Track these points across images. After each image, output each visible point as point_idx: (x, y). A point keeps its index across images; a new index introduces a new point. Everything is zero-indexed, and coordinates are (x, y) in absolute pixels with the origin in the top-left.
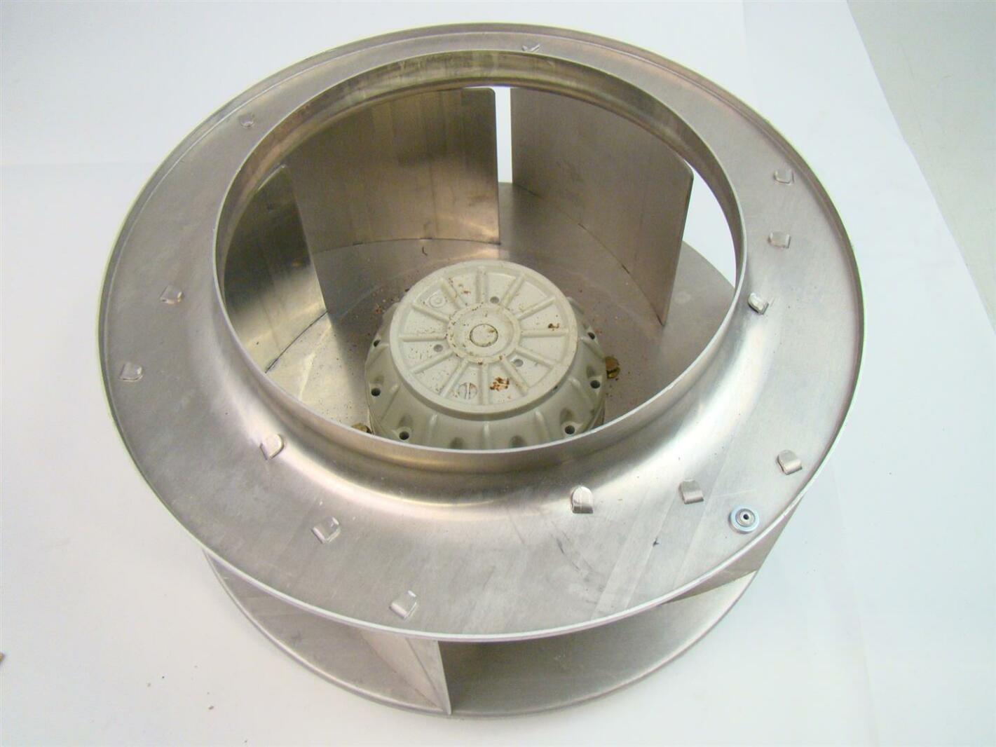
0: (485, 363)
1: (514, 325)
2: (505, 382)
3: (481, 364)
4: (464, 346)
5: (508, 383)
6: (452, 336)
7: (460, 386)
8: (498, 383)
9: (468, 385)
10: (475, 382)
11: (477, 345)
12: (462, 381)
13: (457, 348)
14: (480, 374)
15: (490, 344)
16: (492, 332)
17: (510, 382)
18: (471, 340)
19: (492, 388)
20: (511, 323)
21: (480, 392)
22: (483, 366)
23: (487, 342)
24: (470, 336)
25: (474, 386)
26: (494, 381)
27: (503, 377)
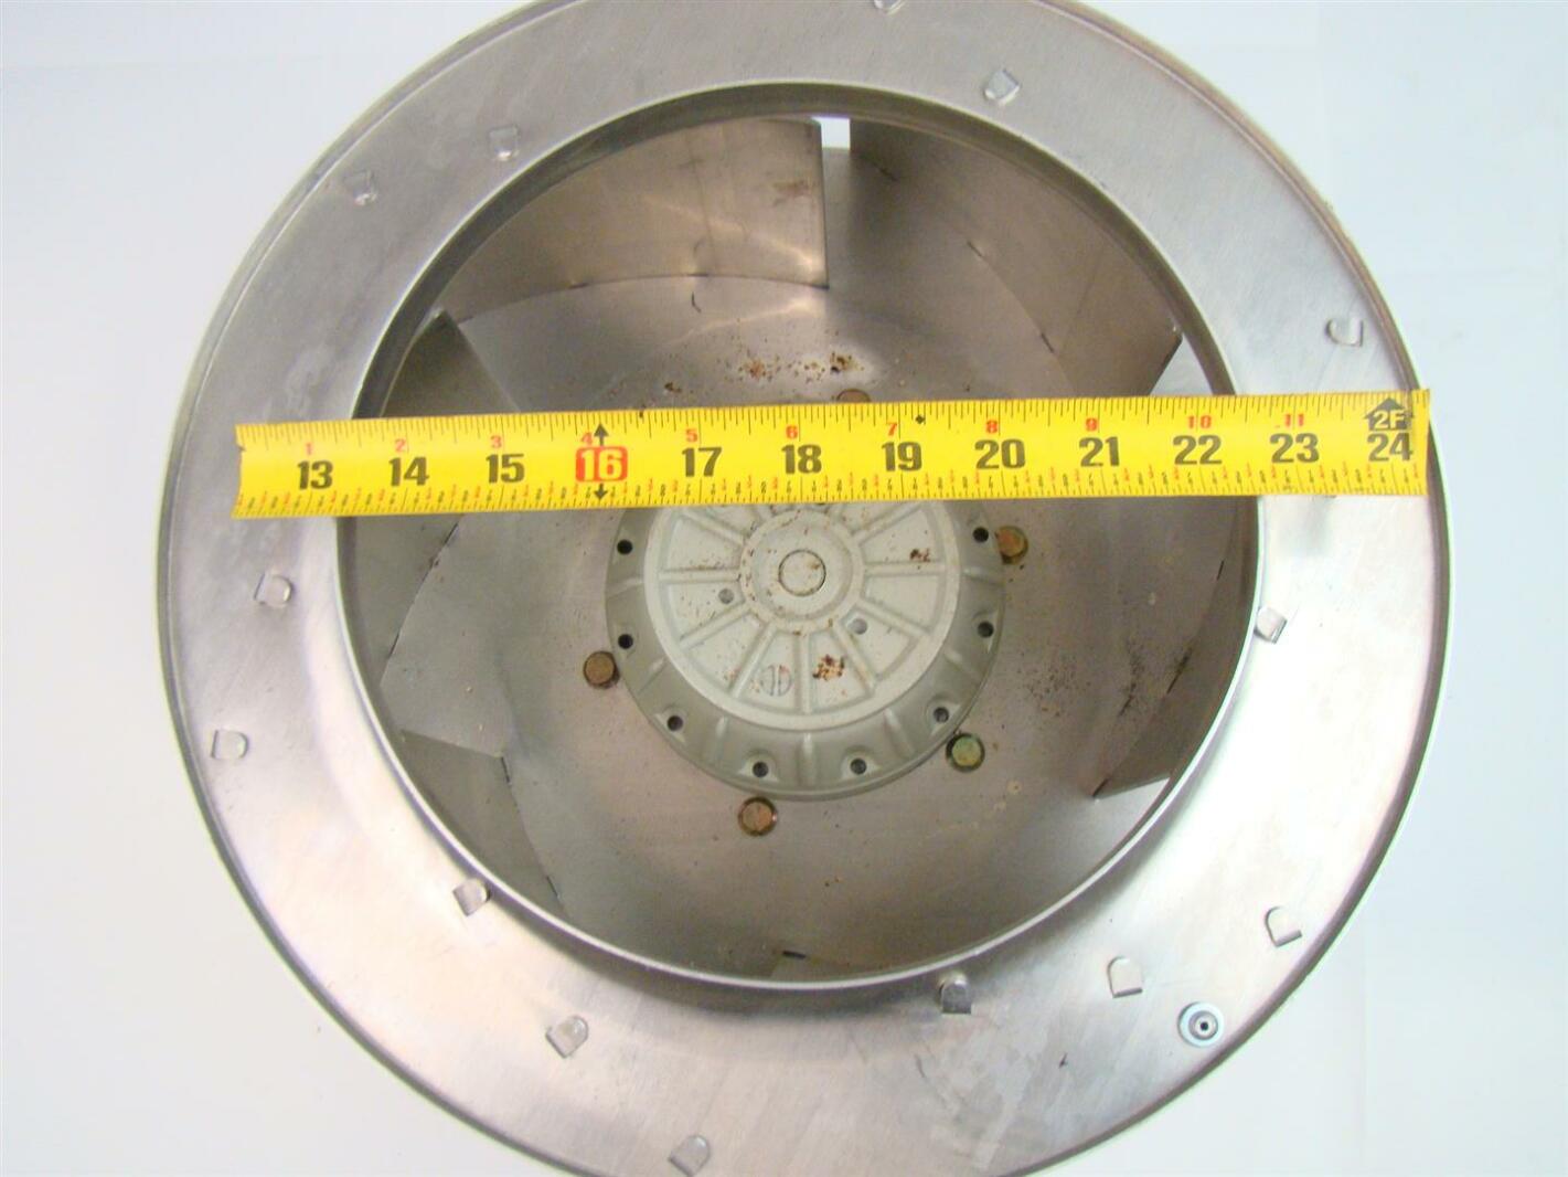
0: (803, 633)
1: (854, 557)
2: (837, 664)
3: (798, 633)
4: (769, 593)
5: (842, 666)
6: (748, 578)
7: (763, 671)
8: (826, 666)
9: (777, 669)
10: (789, 666)
11: (791, 592)
12: (766, 664)
13: (758, 604)
14: (796, 652)
15: (812, 591)
16: (816, 567)
17: (846, 664)
18: (780, 581)
19: (816, 676)
20: (848, 552)
21: (795, 682)
22: (801, 638)
23: (807, 589)
24: (780, 574)
25: (788, 671)
26: (819, 661)
27: (836, 657)
